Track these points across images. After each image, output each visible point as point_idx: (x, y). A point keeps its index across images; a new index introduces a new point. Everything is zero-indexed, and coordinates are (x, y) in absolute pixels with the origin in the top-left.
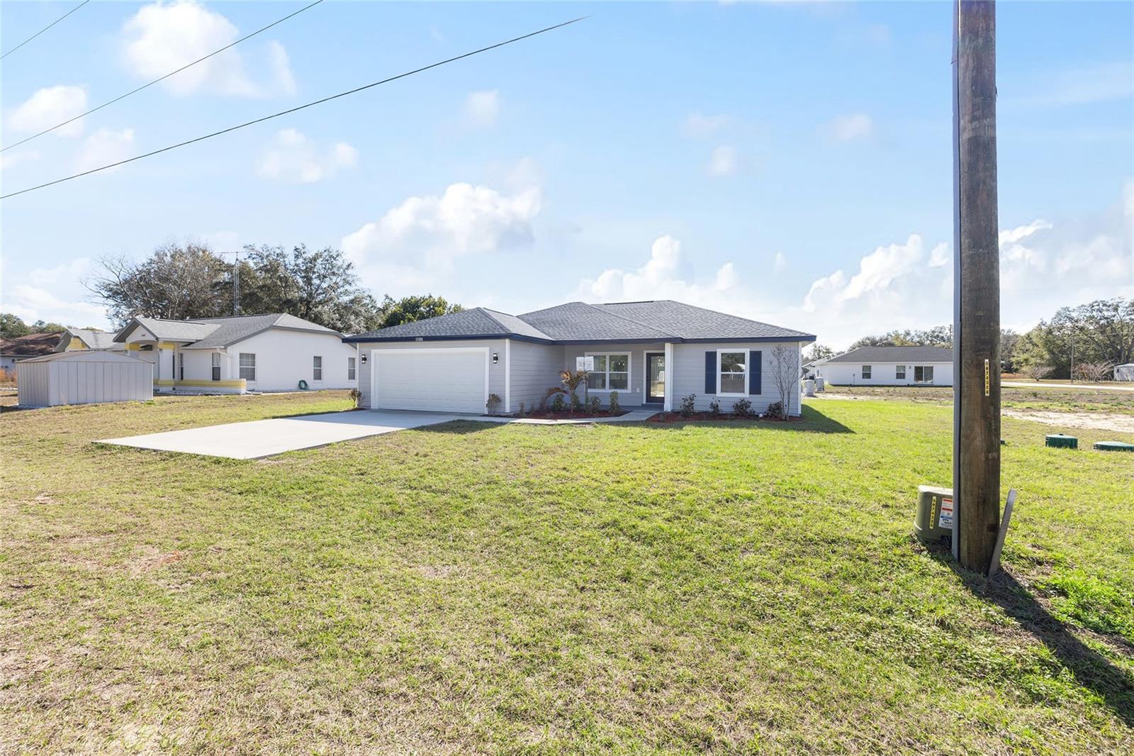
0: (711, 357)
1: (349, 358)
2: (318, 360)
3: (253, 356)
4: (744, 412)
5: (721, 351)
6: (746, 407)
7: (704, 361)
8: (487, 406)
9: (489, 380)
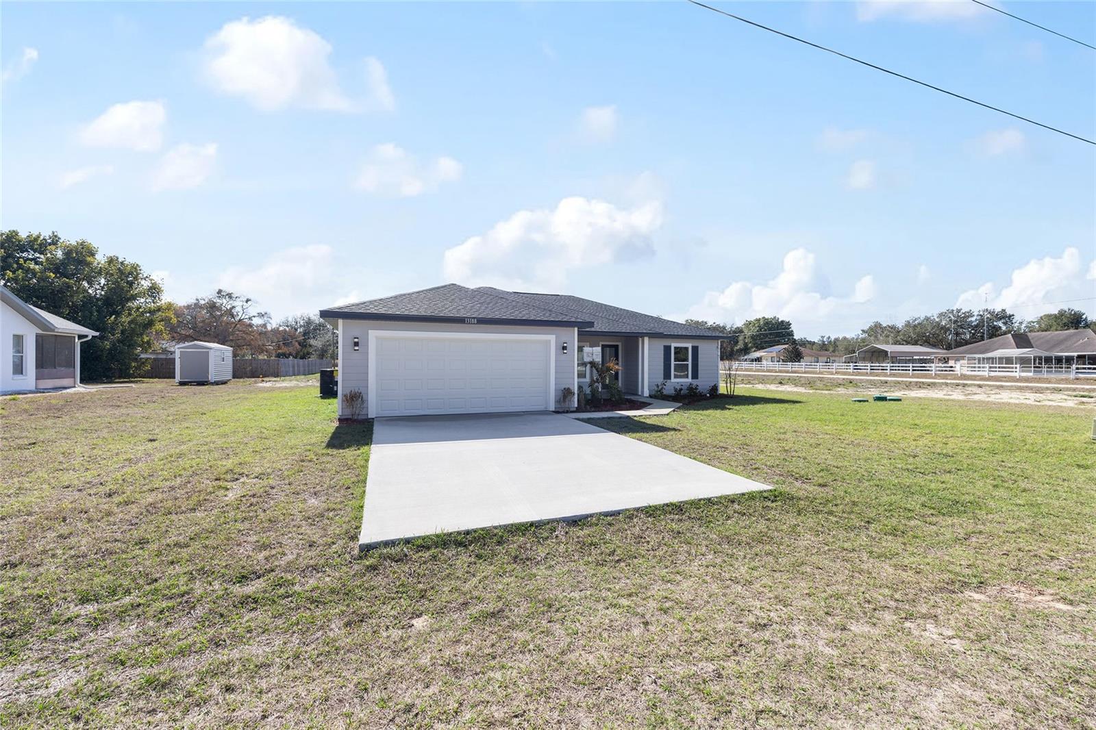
0: (667, 349)
1: (13, 335)
4: (695, 393)
5: (674, 344)
6: (696, 389)
7: (663, 352)
8: (558, 402)
9: (556, 372)
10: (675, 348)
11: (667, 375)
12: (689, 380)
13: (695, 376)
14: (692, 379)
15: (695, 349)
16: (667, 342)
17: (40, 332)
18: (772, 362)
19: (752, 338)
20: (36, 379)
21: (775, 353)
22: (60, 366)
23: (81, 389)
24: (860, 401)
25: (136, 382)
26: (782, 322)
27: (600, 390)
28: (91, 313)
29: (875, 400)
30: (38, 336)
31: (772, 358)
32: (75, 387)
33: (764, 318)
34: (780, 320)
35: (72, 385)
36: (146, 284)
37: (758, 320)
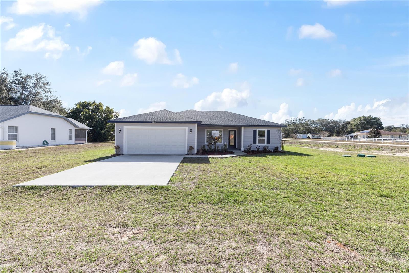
0: (255, 132)
1: (69, 129)
2: (53, 130)
3: (16, 128)
4: (267, 150)
5: (258, 130)
6: (268, 148)
7: (253, 133)
8: (189, 151)
9: (188, 140)
10: (258, 131)
11: (255, 142)
12: (266, 144)
13: (269, 142)
14: (267, 144)
15: (269, 132)
16: (254, 129)
17: (76, 128)
18: (363, 137)
19: (356, 126)
20: (75, 141)
21: (365, 133)
22: (82, 137)
23: (87, 144)
24: (345, 156)
25: (110, 142)
26: (375, 118)
27: (228, 147)
28: (100, 123)
29: (358, 156)
30: (75, 130)
31: (363, 135)
32: (86, 143)
33: (364, 116)
34: (373, 117)
35: (85, 143)
36: (114, 114)
37: (360, 118)
